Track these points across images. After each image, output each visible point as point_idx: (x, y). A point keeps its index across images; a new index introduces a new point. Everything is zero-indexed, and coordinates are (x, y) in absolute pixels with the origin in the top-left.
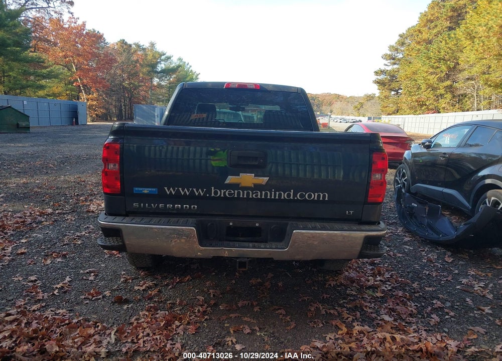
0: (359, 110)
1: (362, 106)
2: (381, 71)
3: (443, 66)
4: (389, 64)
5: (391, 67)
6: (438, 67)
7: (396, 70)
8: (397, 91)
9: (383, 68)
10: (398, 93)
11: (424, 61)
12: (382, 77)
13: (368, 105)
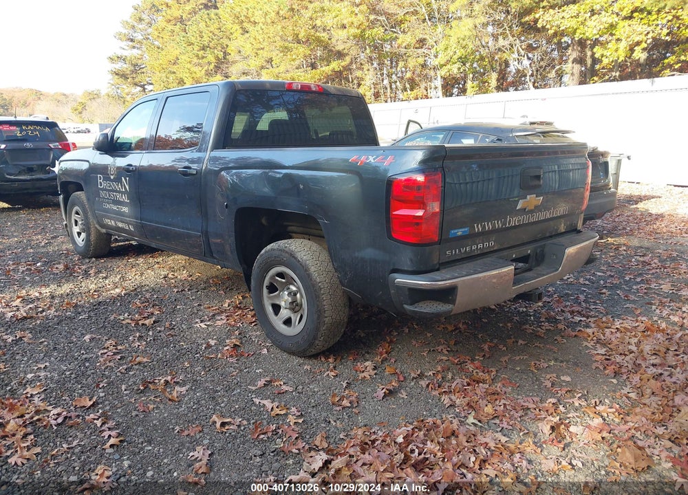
0: (80, 113)
1: (84, 108)
2: (118, 57)
3: (210, 56)
4: (126, 48)
5: (129, 51)
6: (203, 57)
7: (139, 57)
8: (143, 86)
9: (120, 53)
10: (144, 89)
11: (185, 47)
12: (119, 66)
13: (93, 106)
